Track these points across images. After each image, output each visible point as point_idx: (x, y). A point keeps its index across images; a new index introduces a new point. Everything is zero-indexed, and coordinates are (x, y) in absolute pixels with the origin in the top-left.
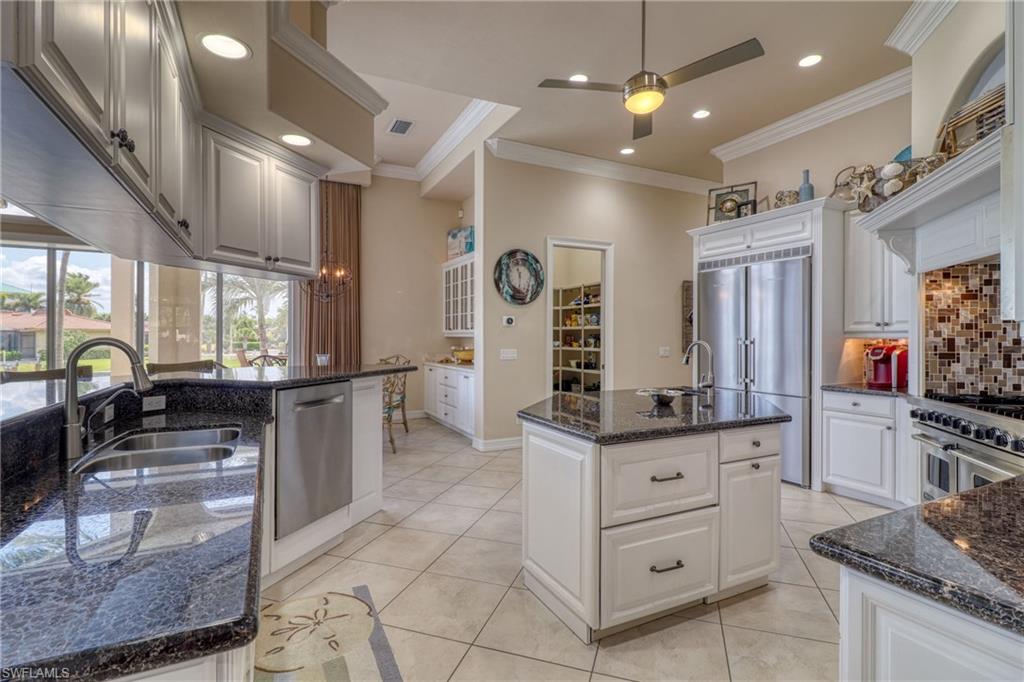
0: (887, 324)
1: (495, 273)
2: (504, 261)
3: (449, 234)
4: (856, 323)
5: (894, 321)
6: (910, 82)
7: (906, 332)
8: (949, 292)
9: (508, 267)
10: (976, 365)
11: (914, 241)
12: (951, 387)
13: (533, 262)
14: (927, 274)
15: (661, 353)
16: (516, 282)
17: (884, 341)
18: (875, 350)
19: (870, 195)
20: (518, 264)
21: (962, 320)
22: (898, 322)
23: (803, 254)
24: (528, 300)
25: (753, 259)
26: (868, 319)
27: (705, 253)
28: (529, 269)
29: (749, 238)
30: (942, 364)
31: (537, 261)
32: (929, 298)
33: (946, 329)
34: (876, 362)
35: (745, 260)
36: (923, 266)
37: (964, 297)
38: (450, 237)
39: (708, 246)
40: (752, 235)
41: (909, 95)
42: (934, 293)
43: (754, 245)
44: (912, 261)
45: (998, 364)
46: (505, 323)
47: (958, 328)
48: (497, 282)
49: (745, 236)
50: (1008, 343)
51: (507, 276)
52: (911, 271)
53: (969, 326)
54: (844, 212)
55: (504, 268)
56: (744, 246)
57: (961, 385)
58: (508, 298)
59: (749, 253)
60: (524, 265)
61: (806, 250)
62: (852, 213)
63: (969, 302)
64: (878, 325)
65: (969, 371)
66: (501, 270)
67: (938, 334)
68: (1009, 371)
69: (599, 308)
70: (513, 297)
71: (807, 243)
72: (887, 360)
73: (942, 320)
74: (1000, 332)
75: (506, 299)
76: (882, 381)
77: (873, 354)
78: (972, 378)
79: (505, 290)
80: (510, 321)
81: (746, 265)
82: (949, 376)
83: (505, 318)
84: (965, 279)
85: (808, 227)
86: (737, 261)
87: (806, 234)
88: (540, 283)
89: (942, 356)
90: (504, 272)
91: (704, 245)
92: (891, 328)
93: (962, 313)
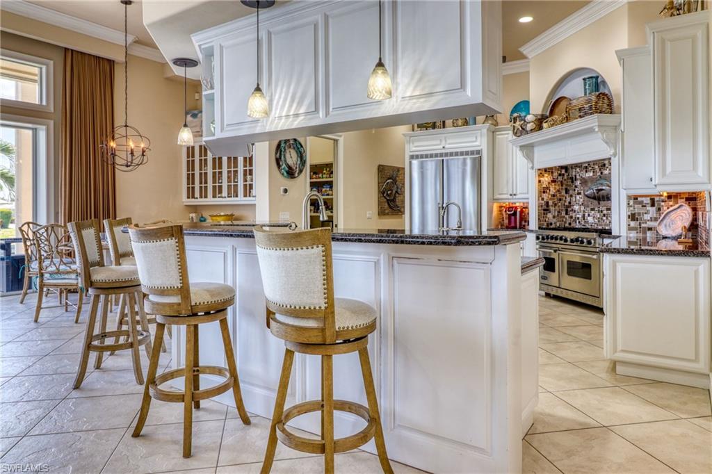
0: (515, 195)
1: (276, 154)
2: (283, 145)
3: (187, 113)
4: (500, 194)
5: (518, 193)
6: (528, 66)
7: (528, 199)
8: (546, 179)
9: (285, 150)
10: (556, 214)
11: (533, 152)
12: (548, 225)
13: (299, 147)
14: (539, 170)
15: (368, 216)
16: (290, 162)
17: (524, 203)
18: (509, 209)
19: (520, 129)
20: (290, 147)
21: (551, 193)
22: (520, 193)
23: (477, 154)
24: (296, 175)
25: (446, 155)
26: (505, 192)
27: (414, 149)
28: (297, 152)
29: (443, 142)
30: (544, 214)
31: (302, 146)
32: (540, 181)
33: (545, 196)
34: (509, 215)
35: (441, 155)
36: (537, 166)
37: (552, 181)
38: (189, 117)
39: (416, 144)
40: (446, 141)
41: (528, 72)
42: (541, 179)
43: (447, 146)
44: (533, 162)
45: (563, 213)
46: (282, 193)
47: (550, 196)
48: (278, 161)
49: (441, 141)
50: (567, 204)
51: (284, 157)
52: (532, 168)
53: (554, 196)
54: (493, 132)
55: (283, 150)
56: (441, 147)
57: (551, 224)
58: (285, 174)
59: (444, 151)
60: (294, 148)
61: (478, 152)
62: (498, 133)
63: (553, 184)
64: (511, 195)
65: (554, 217)
66: (281, 151)
67: (543, 199)
68: (567, 216)
69: (332, 182)
70: (288, 173)
71: (479, 148)
72: (515, 214)
73: (544, 192)
74: (564, 198)
75: (283, 174)
76: (513, 225)
77: (509, 211)
78: (555, 220)
79: (283, 167)
80: (286, 191)
81: (442, 158)
82: (547, 220)
83: (282, 188)
84: (552, 172)
85: (479, 139)
86: (436, 155)
87: (477, 143)
88: (303, 163)
89: (544, 210)
90: (282, 153)
91: (413, 143)
92: (517, 197)
93: (551, 189)
